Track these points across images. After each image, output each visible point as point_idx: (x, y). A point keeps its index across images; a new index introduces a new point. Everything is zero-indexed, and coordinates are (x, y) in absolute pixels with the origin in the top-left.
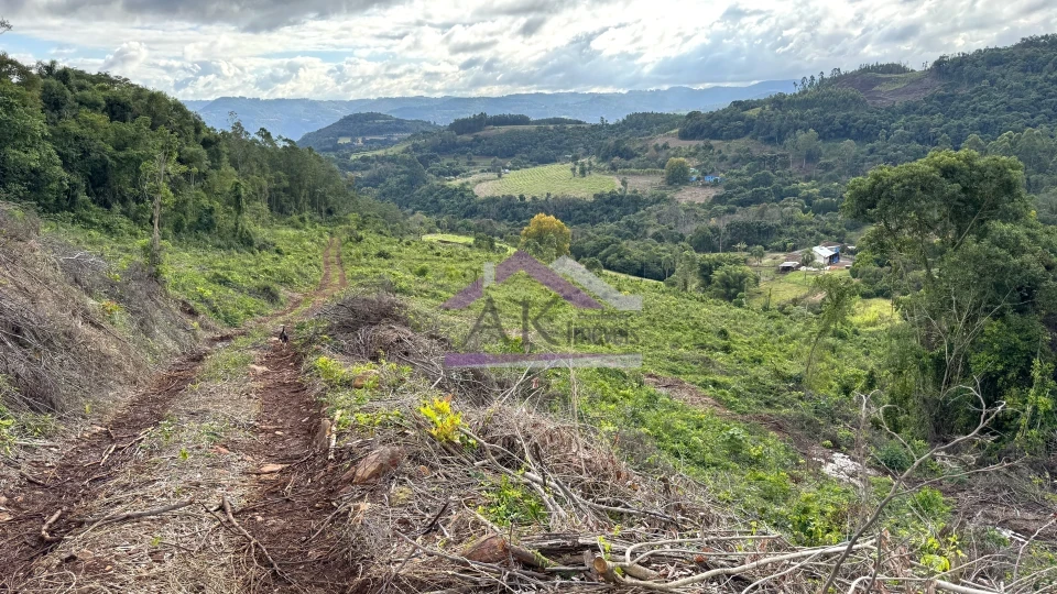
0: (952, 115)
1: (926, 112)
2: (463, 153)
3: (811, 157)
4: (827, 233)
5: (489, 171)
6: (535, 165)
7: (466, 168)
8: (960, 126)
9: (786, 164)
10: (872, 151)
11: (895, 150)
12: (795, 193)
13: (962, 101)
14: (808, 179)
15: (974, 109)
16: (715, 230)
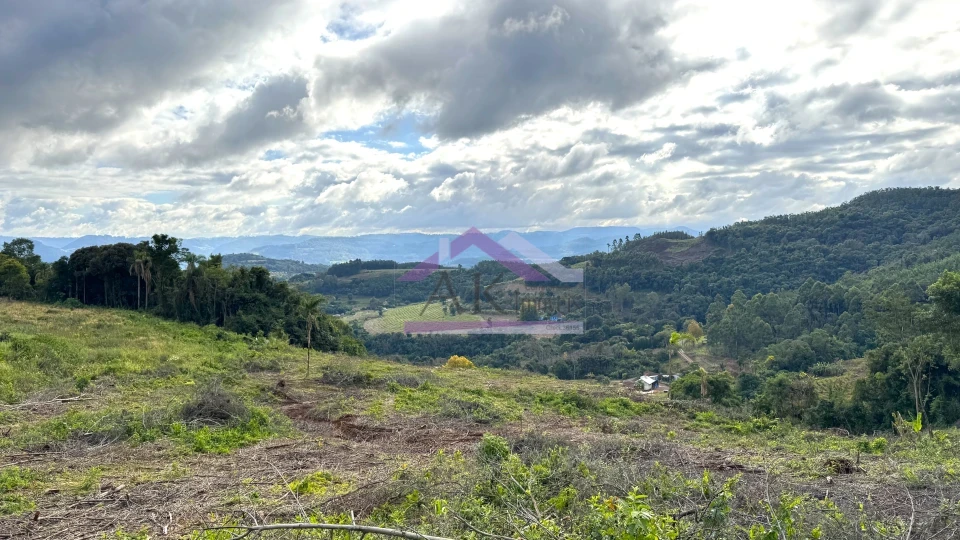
0: (722, 273)
1: (705, 270)
2: (345, 293)
3: (627, 304)
4: (647, 364)
5: (369, 308)
6: (407, 304)
7: (348, 306)
8: (729, 283)
9: (608, 309)
10: (670, 300)
11: (686, 300)
12: (619, 332)
13: (729, 263)
14: (626, 320)
15: (737, 270)
16: (569, 363)
